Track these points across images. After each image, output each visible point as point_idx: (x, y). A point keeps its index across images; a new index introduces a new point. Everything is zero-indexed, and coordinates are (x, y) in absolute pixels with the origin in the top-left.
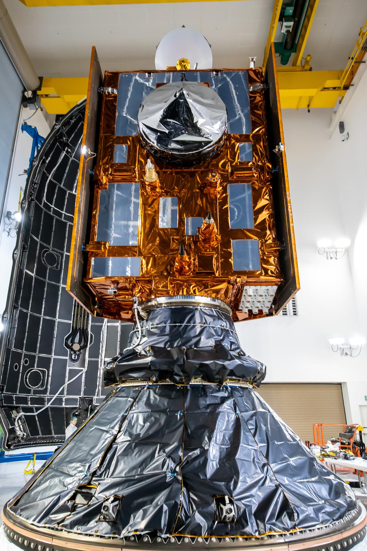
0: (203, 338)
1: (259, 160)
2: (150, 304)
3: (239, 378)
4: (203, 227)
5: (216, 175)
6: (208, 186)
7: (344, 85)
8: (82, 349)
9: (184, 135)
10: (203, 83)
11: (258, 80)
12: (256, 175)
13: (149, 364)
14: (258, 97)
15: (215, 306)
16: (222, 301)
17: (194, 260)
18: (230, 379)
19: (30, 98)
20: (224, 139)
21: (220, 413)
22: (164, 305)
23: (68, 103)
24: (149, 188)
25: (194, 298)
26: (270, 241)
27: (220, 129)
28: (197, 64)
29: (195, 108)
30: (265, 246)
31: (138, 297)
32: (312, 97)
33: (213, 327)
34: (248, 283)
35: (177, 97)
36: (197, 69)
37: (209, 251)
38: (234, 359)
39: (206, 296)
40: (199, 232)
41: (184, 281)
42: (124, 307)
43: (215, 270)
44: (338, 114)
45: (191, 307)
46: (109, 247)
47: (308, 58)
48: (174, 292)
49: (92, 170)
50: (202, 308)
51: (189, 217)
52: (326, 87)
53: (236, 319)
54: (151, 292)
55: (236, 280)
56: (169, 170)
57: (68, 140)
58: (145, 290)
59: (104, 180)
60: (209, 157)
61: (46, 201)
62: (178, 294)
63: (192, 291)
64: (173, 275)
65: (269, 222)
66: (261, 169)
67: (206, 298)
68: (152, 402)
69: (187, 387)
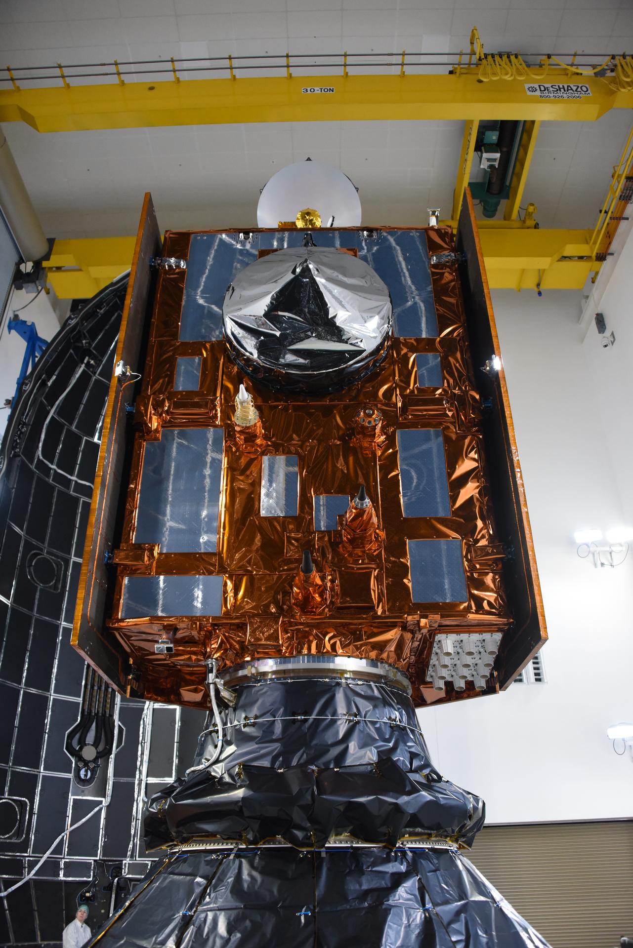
0: (352, 746)
1: (456, 384)
2: (241, 673)
3: (429, 832)
4: (349, 516)
5: (373, 413)
6: (358, 435)
7: (597, 253)
8: (101, 757)
9: (311, 338)
10: (345, 250)
11: (445, 246)
12: (450, 414)
13: (240, 804)
14: (446, 274)
15: (377, 678)
16: (390, 665)
17: (332, 581)
18: (411, 834)
19: (28, 274)
20: (388, 347)
21: (390, 909)
22: (270, 676)
23: (97, 280)
24: (242, 437)
25: (333, 662)
26: (483, 542)
27: (378, 328)
28: (334, 218)
29: (330, 292)
30: (475, 551)
31: (216, 659)
32: (544, 270)
33: (374, 723)
34: (444, 629)
35: (297, 274)
36: (334, 226)
37: (363, 563)
38: (419, 791)
39: (357, 657)
40: (341, 524)
41: (312, 626)
42: (188, 677)
43: (375, 602)
44: (592, 301)
45: (327, 680)
46: (160, 554)
47: (531, 209)
48: (292, 648)
49: (131, 405)
50: (349, 682)
51: (321, 494)
52: (565, 254)
53: (423, 703)
54: (244, 649)
55: (419, 622)
56: (282, 403)
57: (90, 344)
58: (231, 645)
59: (155, 425)
60: (360, 379)
61: (41, 457)
62: (300, 652)
63: (328, 646)
64: (290, 613)
65: (481, 503)
66: (461, 402)
67: (358, 660)
68: (246, 885)
69: (320, 852)
